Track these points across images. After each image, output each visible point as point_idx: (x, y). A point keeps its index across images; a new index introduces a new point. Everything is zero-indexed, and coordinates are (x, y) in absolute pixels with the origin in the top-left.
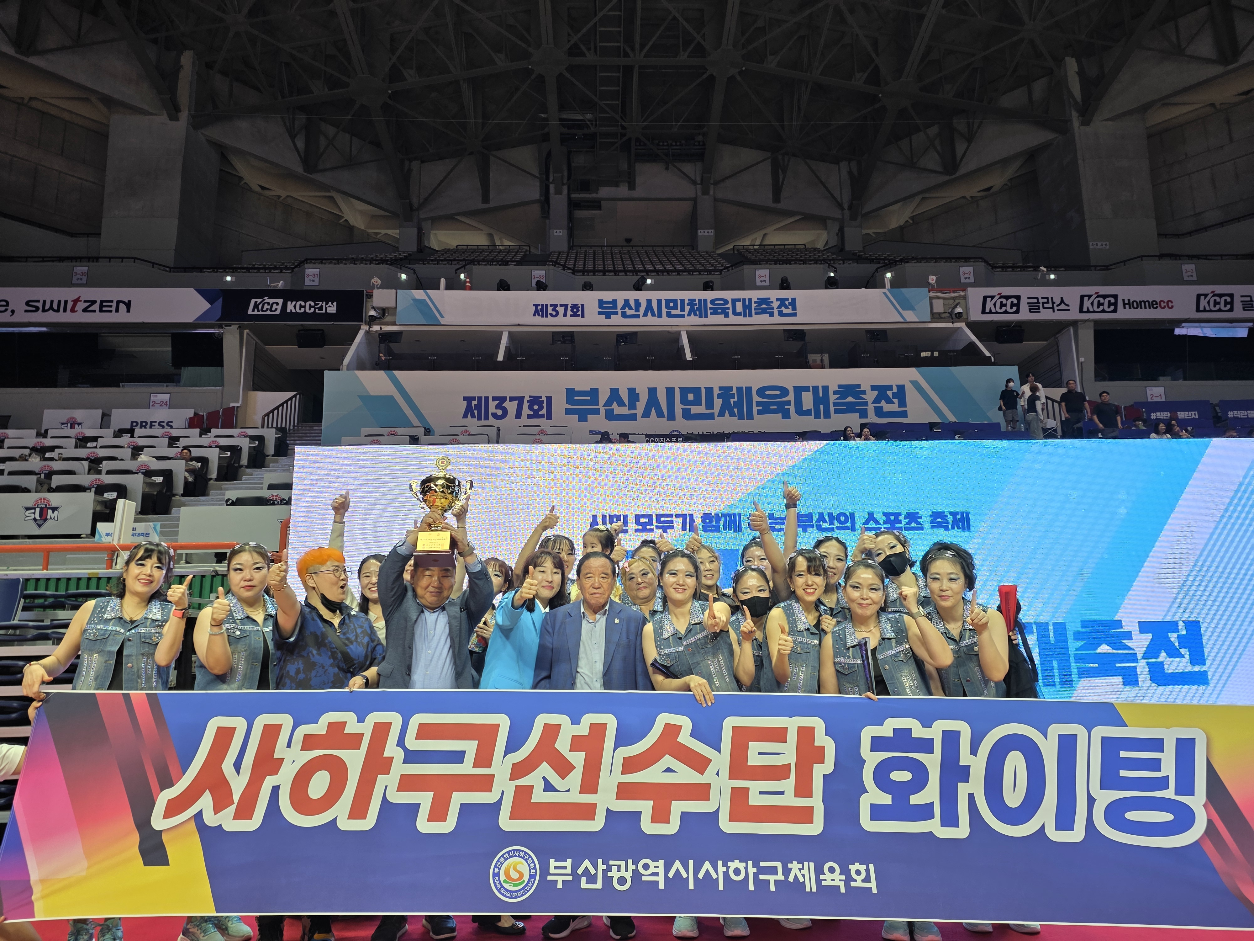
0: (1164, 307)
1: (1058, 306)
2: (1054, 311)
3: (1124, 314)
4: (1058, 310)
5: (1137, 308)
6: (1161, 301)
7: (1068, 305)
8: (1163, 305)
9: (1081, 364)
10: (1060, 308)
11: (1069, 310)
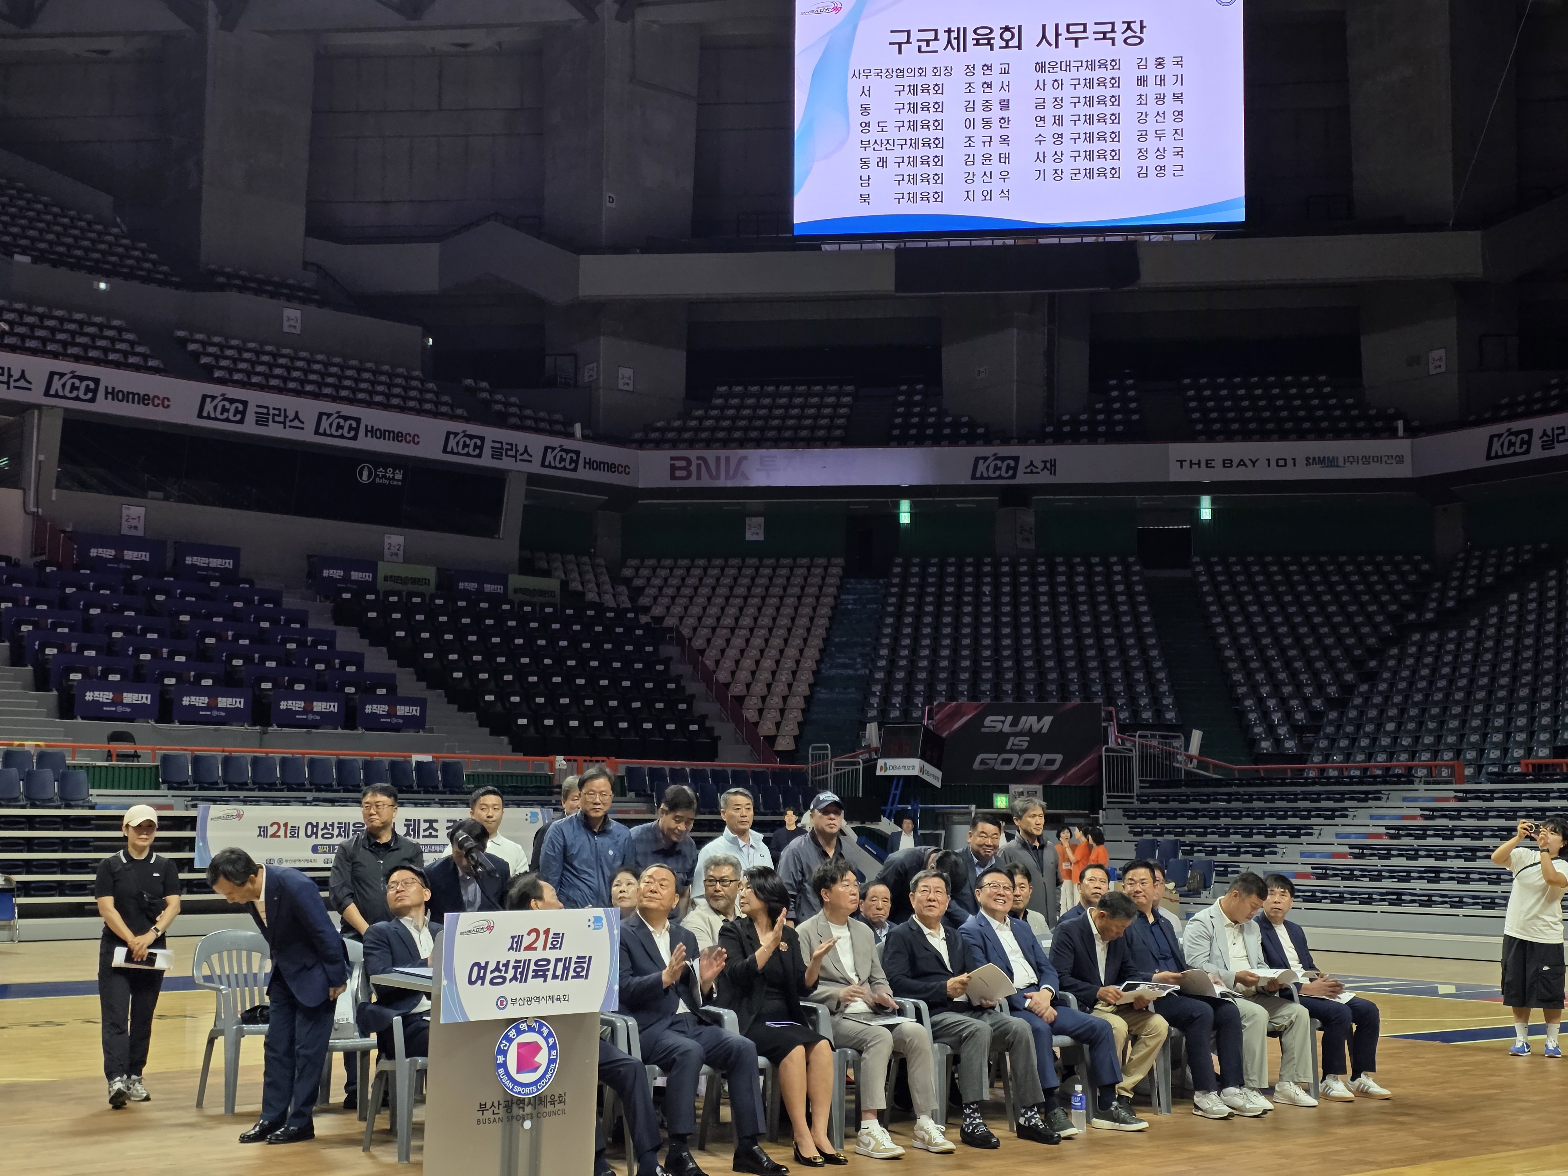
0: (158, 405)
1: (16, 381)
2: (8, 388)
3: (104, 406)
4: (15, 387)
5: (122, 401)
6: (155, 397)
7: (30, 383)
8: (156, 401)
9: (39, 463)
10: (18, 384)
11: (30, 389)
